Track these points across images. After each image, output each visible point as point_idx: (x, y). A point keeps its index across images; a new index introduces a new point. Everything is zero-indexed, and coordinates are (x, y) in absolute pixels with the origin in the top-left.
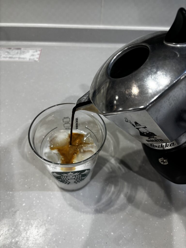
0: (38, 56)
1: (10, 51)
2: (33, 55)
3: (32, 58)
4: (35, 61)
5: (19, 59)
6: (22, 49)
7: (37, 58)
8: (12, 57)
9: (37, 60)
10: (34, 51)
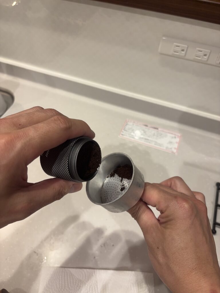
0: (176, 146)
1: (146, 128)
2: (171, 143)
3: (170, 146)
4: (173, 152)
5: (155, 144)
6: (160, 129)
7: (175, 148)
8: (148, 140)
9: (175, 151)
10: (173, 136)
